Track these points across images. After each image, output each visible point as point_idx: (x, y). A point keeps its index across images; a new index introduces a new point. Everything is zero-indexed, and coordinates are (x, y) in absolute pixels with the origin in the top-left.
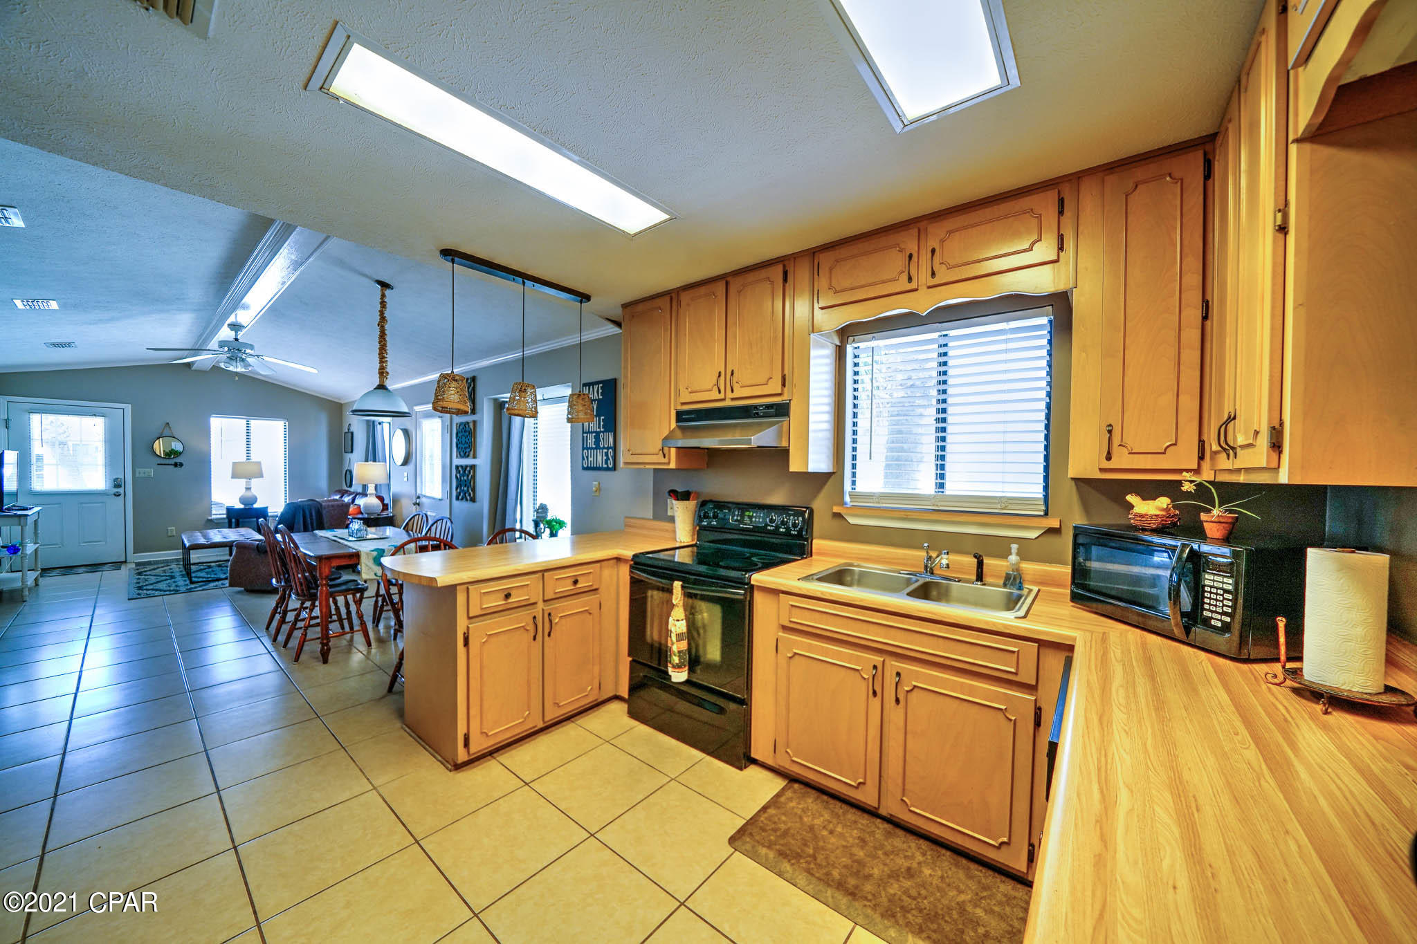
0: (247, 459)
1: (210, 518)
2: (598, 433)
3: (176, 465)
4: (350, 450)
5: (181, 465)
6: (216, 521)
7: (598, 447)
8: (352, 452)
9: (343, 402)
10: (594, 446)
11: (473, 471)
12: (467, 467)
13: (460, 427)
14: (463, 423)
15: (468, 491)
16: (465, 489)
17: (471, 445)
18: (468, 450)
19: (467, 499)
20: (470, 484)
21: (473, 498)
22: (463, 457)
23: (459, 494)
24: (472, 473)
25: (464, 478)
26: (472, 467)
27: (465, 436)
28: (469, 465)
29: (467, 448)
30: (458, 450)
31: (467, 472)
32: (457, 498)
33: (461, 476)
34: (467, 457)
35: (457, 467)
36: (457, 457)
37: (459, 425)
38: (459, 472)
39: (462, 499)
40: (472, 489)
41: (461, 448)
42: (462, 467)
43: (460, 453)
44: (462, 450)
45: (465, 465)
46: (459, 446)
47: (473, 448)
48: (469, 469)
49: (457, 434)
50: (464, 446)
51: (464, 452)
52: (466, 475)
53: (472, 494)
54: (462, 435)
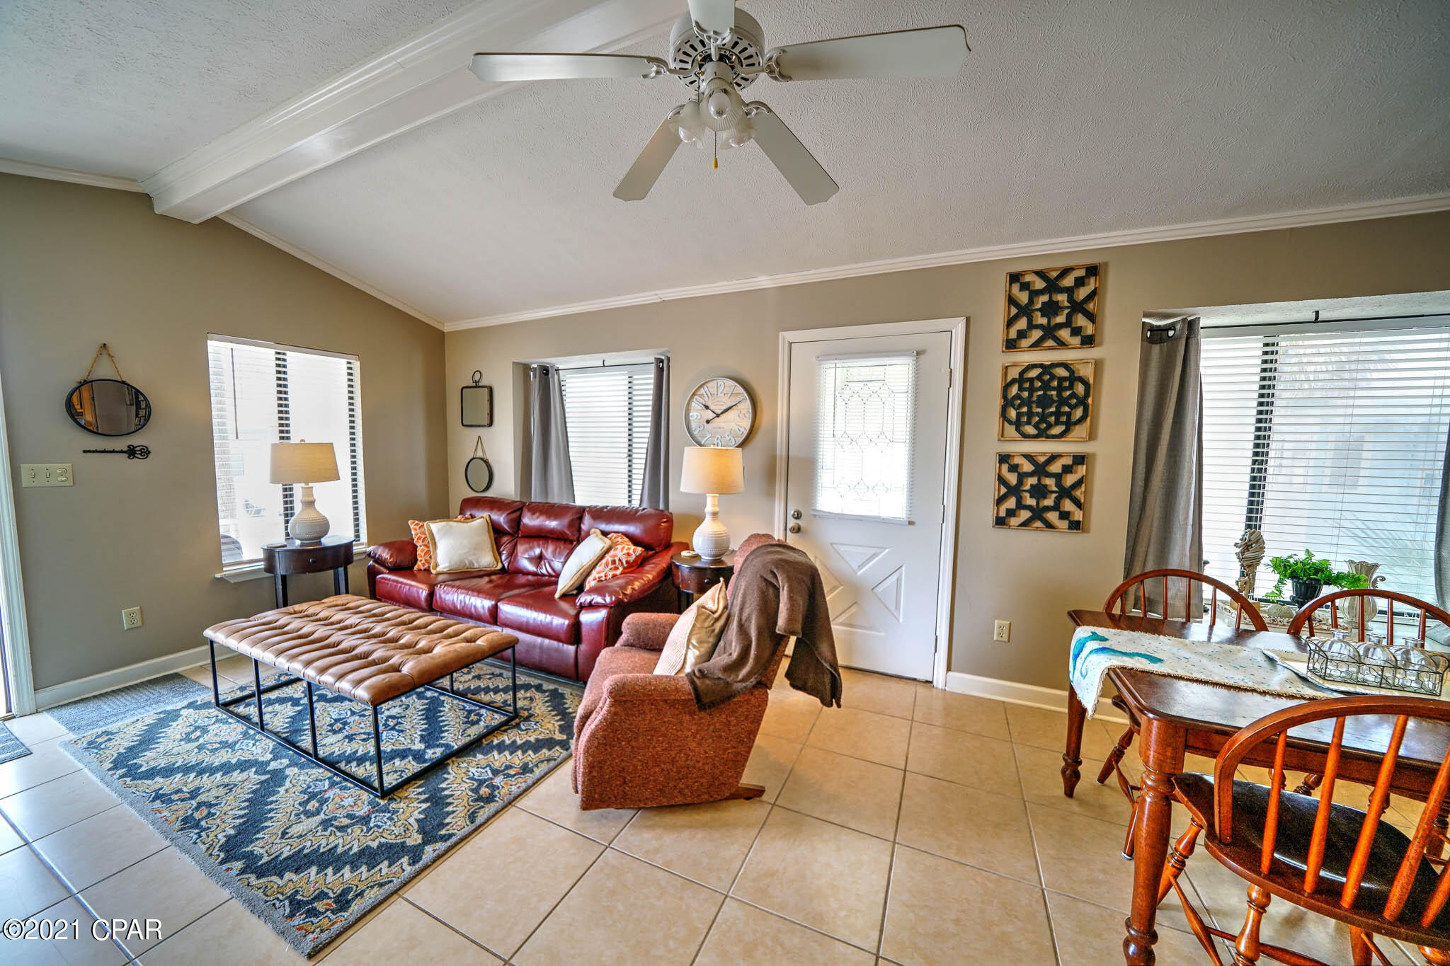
0: (282, 438)
1: (218, 576)
3: (131, 452)
4: (486, 422)
5: (145, 452)
6: (232, 582)
8: (491, 424)
9: (447, 329)
11: (1085, 466)
12: (1053, 458)
13: (1021, 374)
14: (1041, 366)
15: (1056, 507)
16: (1038, 503)
17: (1079, 413)
18: (1057, 423)
19: (1049, 526)
20: (1065, 493)
21: (1078, 522)
22: (1035, 437)
23: (1011, 513)
24: (1081, 470)
25: (1039, 480)
26: (1080, 459)
27: (1045, 393)
28: (1068, 454)
29: (1052, 419)
30: (1010, 423)
31: (1056, 468)
32: (1000, 522)
33: (1022, 477)
34: (1054, 437)
35: (1004, 458)
36: (1002, 436)
37: (1020, 369)
38: (1014, 468)
39: (1025, 524)
40: (1078, 504)
41: (1025, 419)
42: (1029, 457)
43: (1018, 430)
44: (1029, 423)
45: (1043, 454)
46: (1013, 414)
47: (1089, 419)
48: (1068, 461)
49: (1006, 388)
50: (1038, 414)
51: (1036, 426)
52: (1050, 475)
53: (1078, 515)
54: (1032, 390)
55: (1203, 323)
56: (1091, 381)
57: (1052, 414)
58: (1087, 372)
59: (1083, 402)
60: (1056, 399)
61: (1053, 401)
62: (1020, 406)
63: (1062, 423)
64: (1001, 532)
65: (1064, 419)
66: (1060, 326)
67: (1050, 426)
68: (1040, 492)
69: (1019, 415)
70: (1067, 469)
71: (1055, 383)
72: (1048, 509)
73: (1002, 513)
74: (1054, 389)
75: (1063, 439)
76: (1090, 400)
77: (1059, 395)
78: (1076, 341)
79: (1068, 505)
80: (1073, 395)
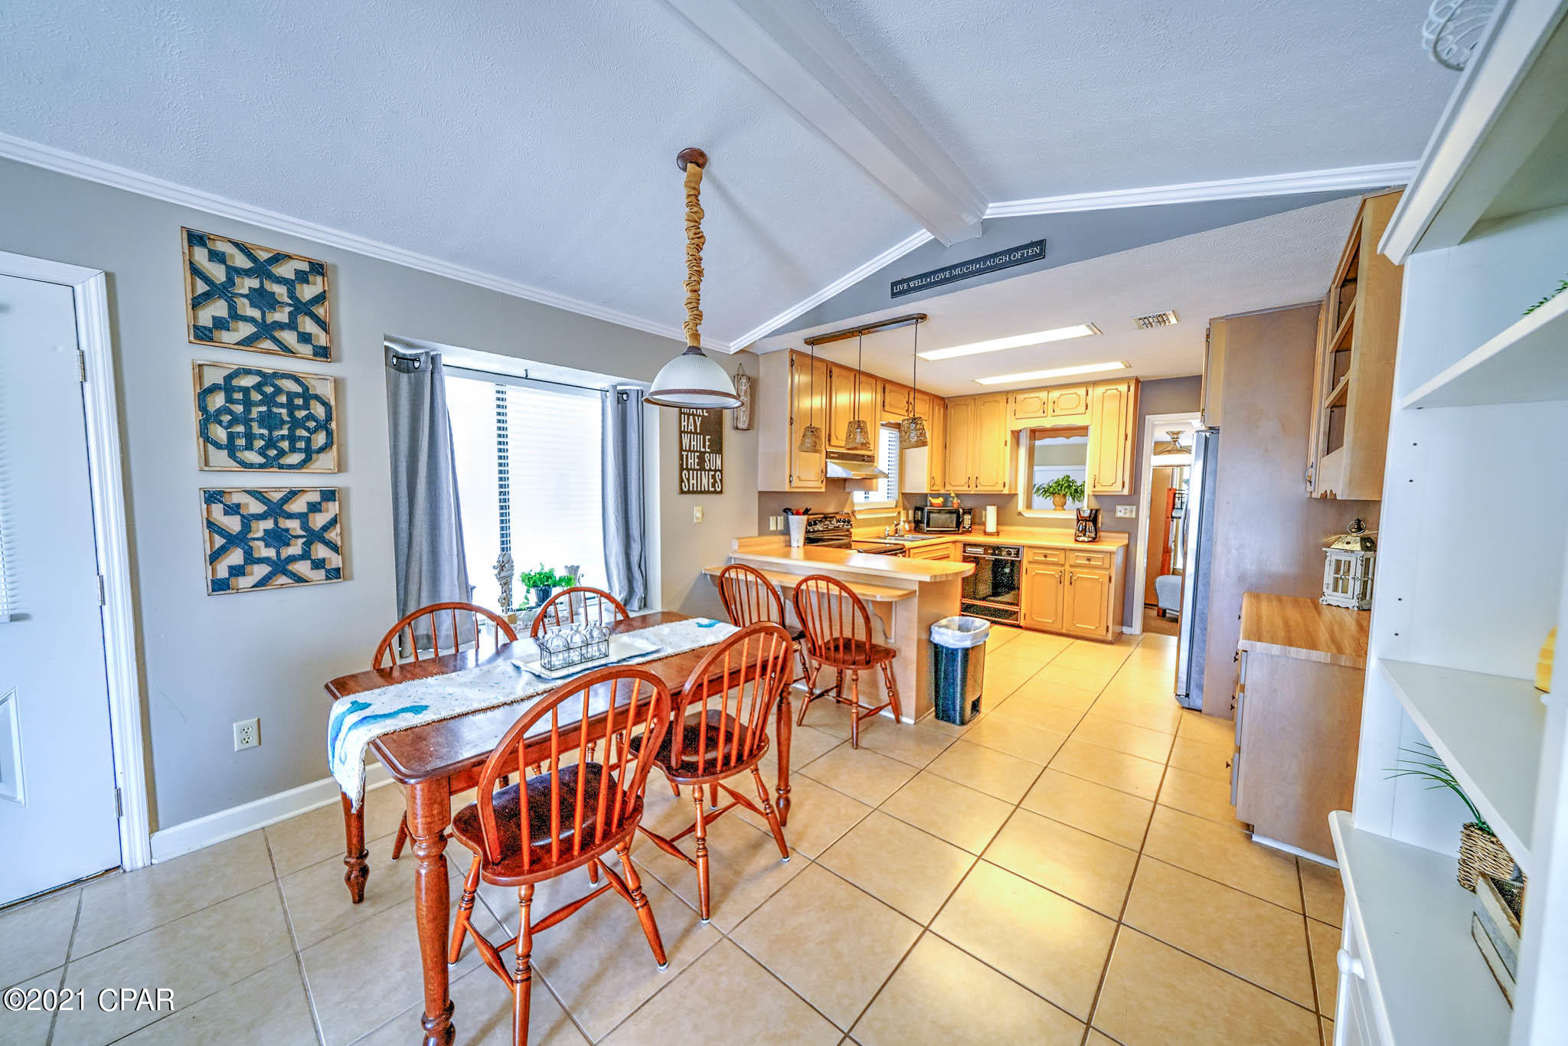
2: (702, 454)
7: (702, 469)
10: (697, 467)
11: (337, 503)
12: (293, 494)
13: (229, 378)
14: (259, 373)
15: (305, 556)
16: (278, 553)
17: (320, 439)
18: (293, 449)
19: (300, 579)
20: (314, 537)
21: (338, 570)
22: (262, 466)
23: (237, 571)
24: (333, 508)
25: (276, 523)
26: (329, 495)
27: (269, 410)
28: (313, 489)
29: (285, 445)
30: (218, 446)
31: (298, 506)
32: (219, 586)
33: (247, 521)
34: (291, 467)
35: (212, 497)
36: (206, 464)
37: (227, 372)
38: (233, 510)
39: (262, 583)
40: (335, 548)
41: (241, 442)
42: (257, 494)
43: (232, 455)
44: (249, 447)
45: (278, 489)
46: (220, 434)
47: (335, 447)
48: (315, 497)
49: (204, 394)
50: (262, 436)
51: (262, 452)
52: (290, 516)
53: (335, 561)
54: (248, 404)
55: (445, 360)
56: (333, 403)
57: (283, 437)
58: (326, 390)
59: (324, 425)
60: (286, 418)
61: (283, 422)
62: (230, 424)
63: (300, 450)
64: (224, 600)
65: (301, 445)
66: (281, 326)
67: (282, 453)
68: (277, 538)
69: (231, 437)
70: (314, 508)
71: (283, 399)
72: (292, 559)
73: (222, 572)
74: (282, 406)
75: (303, 471)
76: (333, 425)
77: (291, 414)
78: (306, 350)
79: (321, 551)
80: (310, 417)
